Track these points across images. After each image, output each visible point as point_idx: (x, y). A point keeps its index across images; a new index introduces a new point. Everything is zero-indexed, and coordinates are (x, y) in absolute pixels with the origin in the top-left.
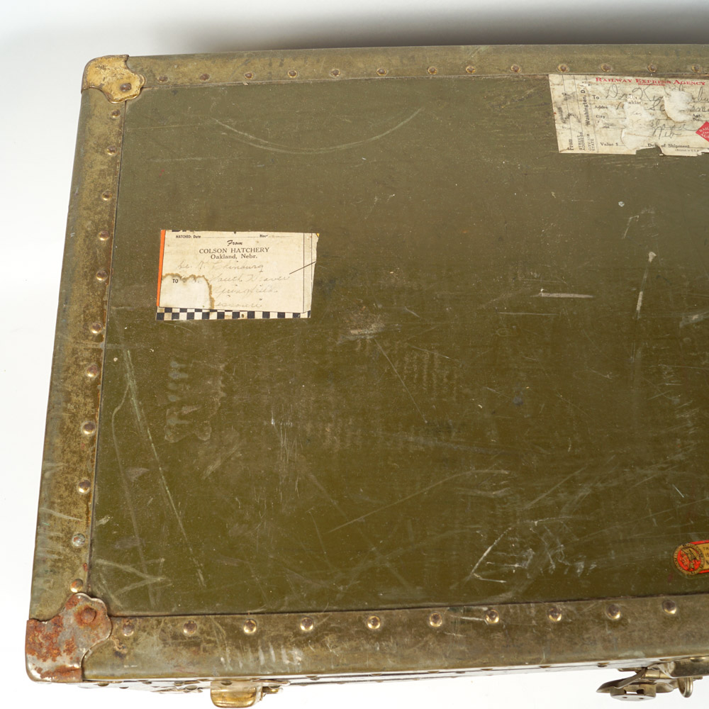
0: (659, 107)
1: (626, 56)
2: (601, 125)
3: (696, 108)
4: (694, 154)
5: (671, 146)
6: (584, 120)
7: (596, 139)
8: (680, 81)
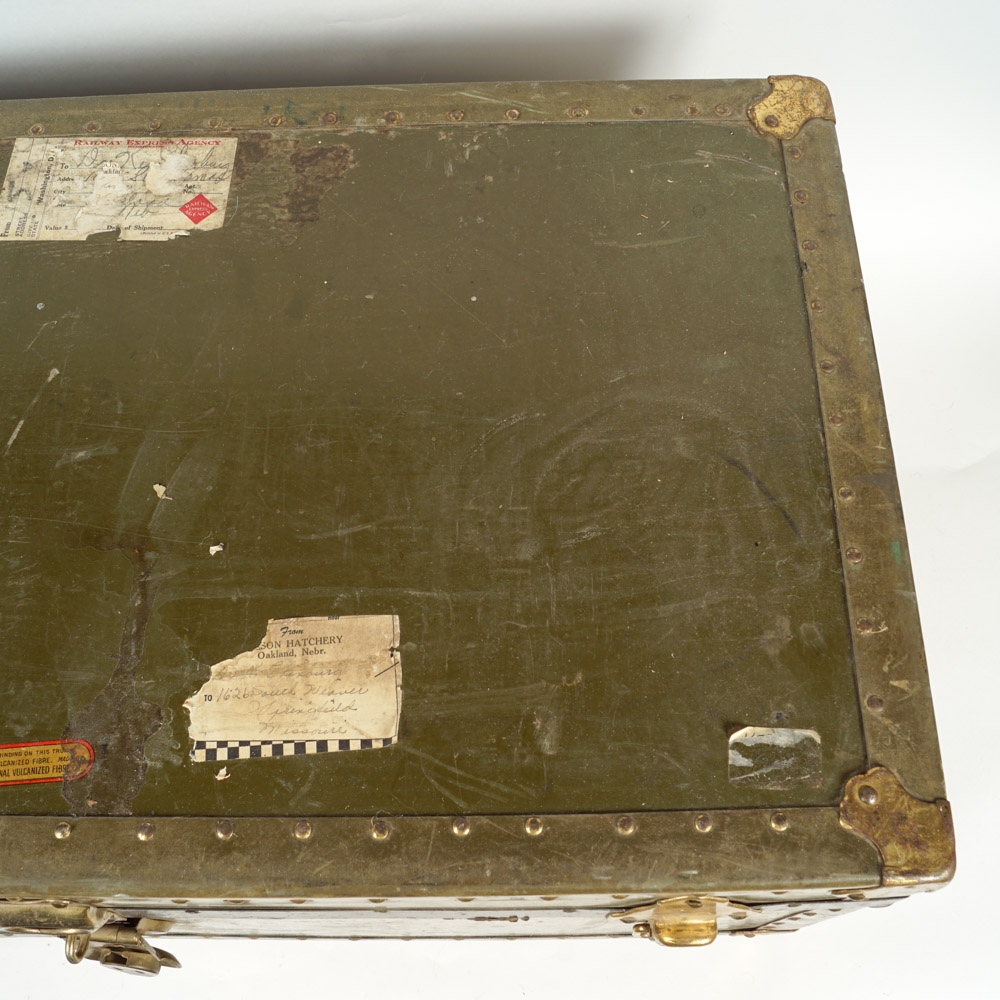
0: (143, 176)
1: (125, 110)
2: (56, 202)
3: (194, 175)
4: (164, 238)
5: (137, 227)
6: (35, 199)
7: (42, 222)
8: (186, 140)
